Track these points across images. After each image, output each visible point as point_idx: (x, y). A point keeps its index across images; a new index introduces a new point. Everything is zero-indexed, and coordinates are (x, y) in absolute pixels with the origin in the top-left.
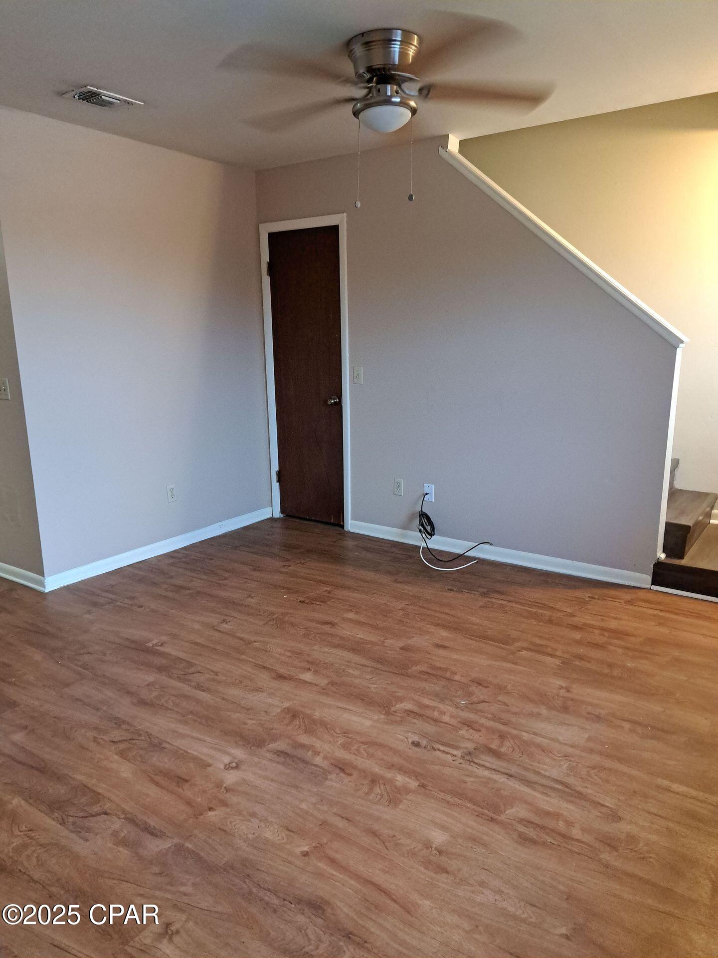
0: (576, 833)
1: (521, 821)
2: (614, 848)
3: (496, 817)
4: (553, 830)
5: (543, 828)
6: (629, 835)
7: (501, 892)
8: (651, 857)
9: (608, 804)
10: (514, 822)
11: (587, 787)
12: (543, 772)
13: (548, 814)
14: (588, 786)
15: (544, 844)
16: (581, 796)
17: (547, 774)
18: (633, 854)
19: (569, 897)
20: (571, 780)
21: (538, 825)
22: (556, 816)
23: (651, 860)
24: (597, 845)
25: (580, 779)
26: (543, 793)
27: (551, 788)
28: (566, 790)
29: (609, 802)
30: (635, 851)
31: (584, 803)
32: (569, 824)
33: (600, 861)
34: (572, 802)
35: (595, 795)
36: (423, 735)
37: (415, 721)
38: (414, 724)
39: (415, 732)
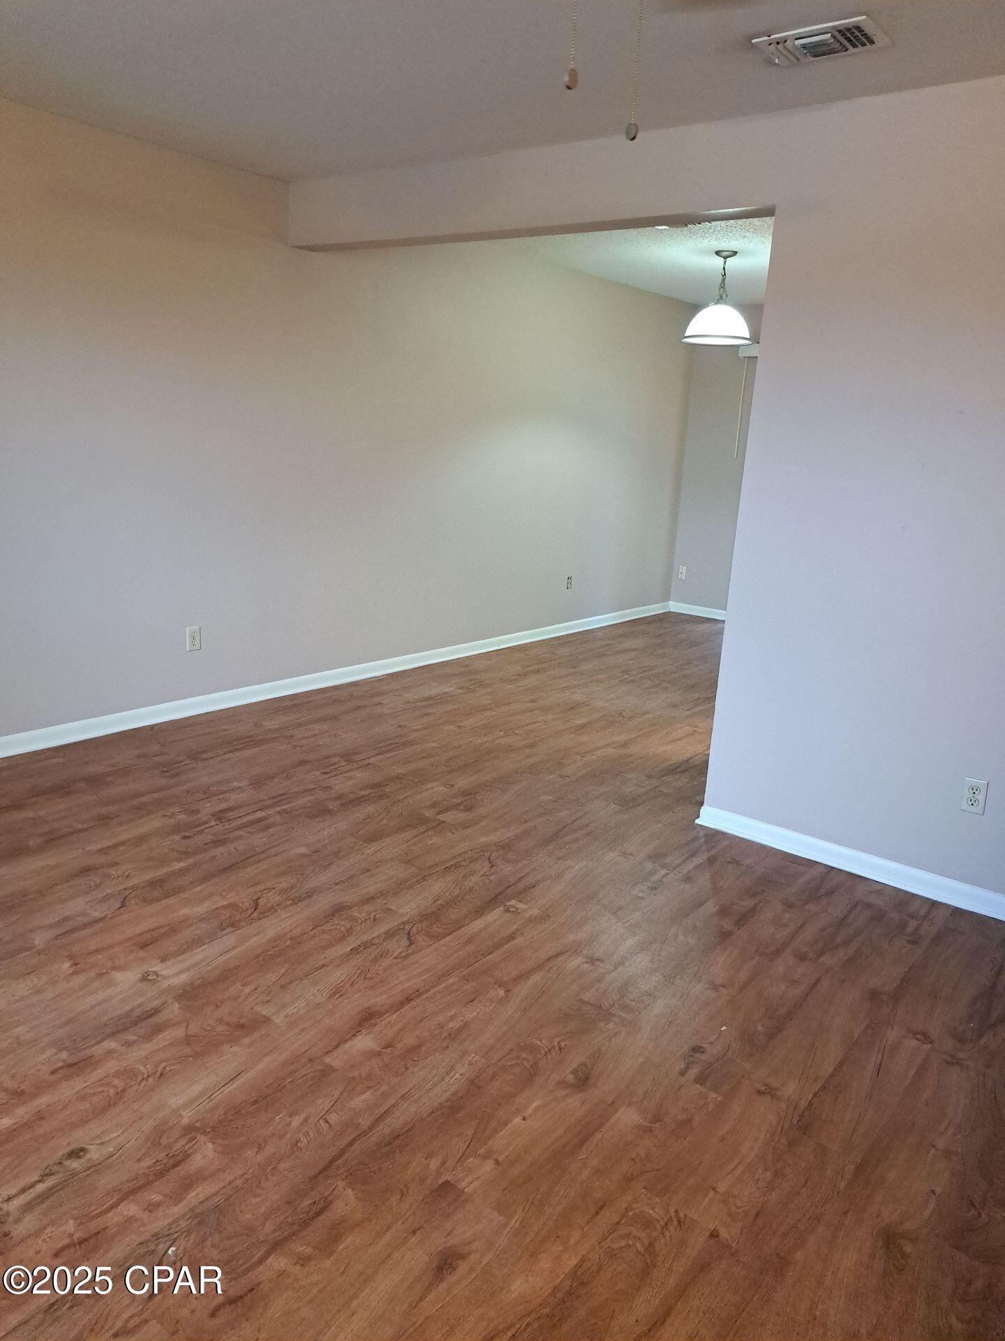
36: (96, 1168)
37: (148, 1162)
38: (139, 1160)
39: (114, 1158)
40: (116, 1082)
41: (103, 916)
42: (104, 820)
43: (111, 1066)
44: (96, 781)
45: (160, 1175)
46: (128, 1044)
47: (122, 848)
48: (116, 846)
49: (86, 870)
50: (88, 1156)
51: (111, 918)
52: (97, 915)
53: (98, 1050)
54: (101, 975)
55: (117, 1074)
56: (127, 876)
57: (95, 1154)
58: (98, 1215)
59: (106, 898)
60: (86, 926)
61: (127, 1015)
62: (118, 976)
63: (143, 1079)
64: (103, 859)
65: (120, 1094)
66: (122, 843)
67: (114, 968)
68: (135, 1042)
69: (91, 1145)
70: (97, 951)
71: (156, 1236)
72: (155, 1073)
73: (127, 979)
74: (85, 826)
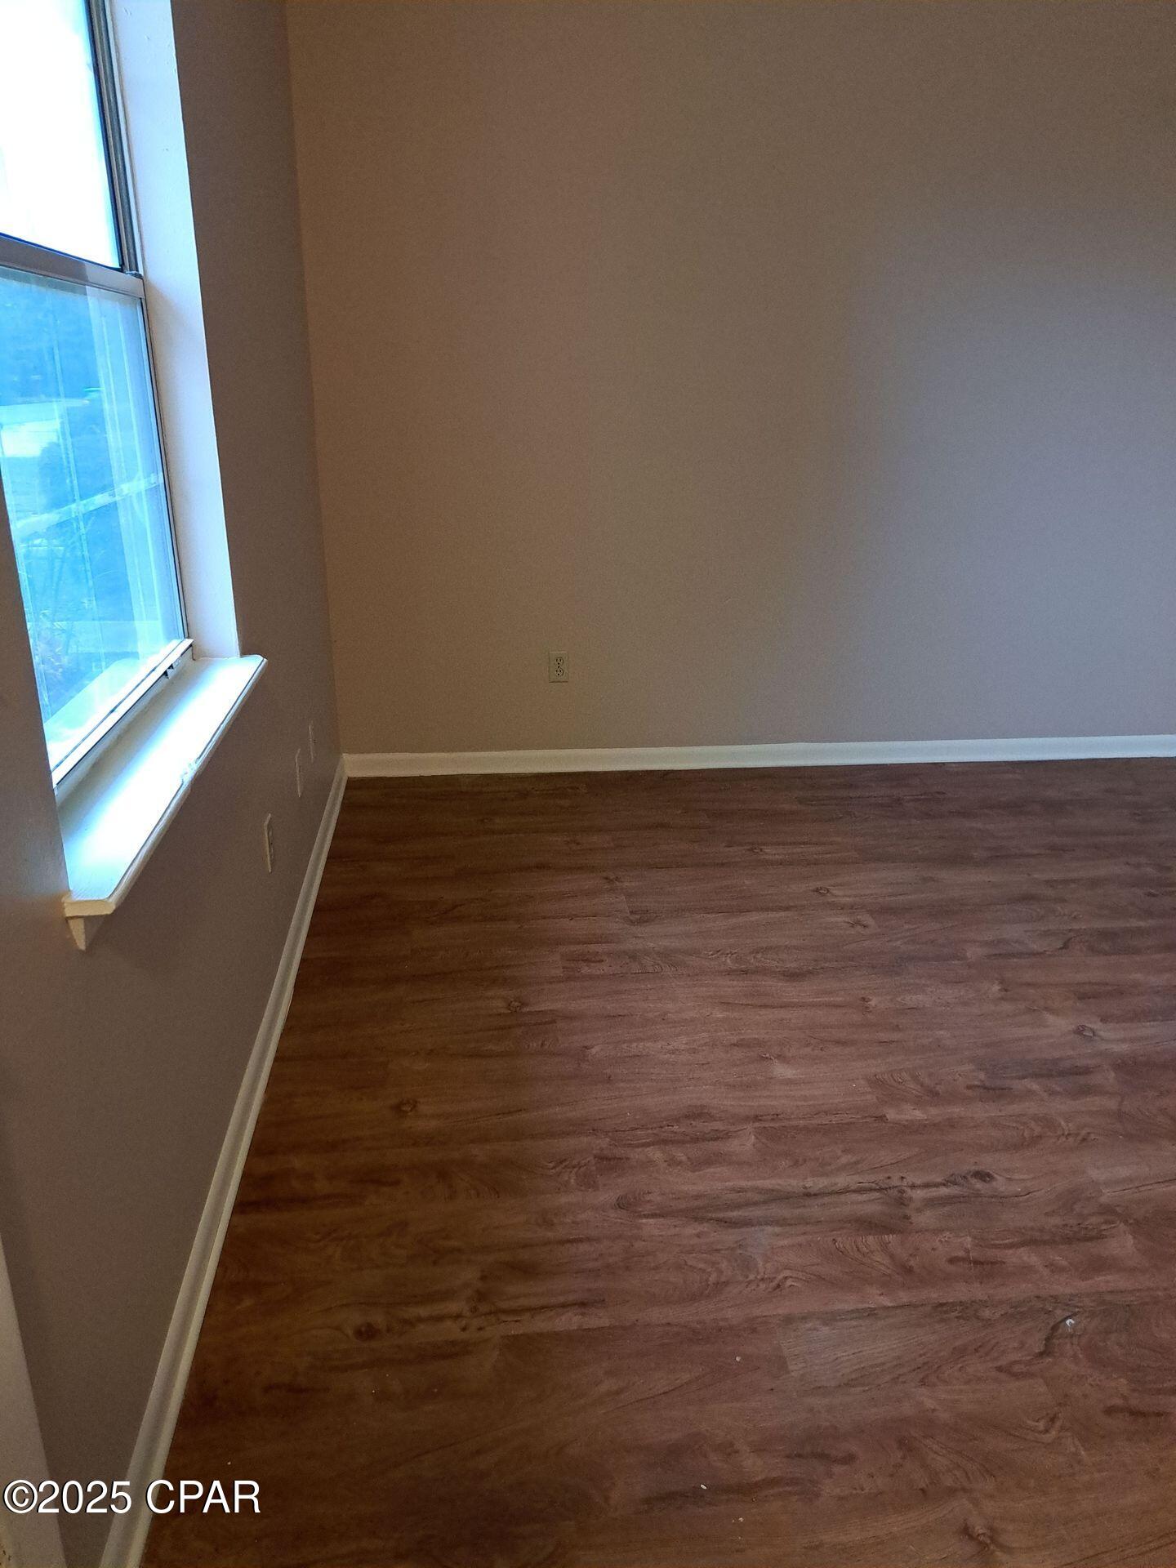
0: (656, 1154)
1: (726, 1136)
2: (601, 1158)
3: (757, 1124)
4: (683, 1142)
5: (696, 1140)
6: (594, 1186)
7: (673, 1052)
8: (554, 1168)
9: (651, 1221)
10: (732, 1128)
11: (698, 1236)
12: (777, 1229)
13: (709, 1162)
14: (696, 1241)
15: (677, 1120)
16: (694, 1215)
17: (769, 1229)
18: (575, 1162)
19: (609, 1079)
20: (730, 1237)
21: (704, 1140)
22: (697, 1165)
23: (551, 1165)
24: (620, 1152)
25: (719, 1247)
26: (741, 1190)
27: (739, 1206)
28: (721, 1215)
29: (651, 1227)
30: (574, 1167)
31: (683, 1205)
32: (672, 1162)
33: (606, 1133)
34: (697, 1197)
35: (677, 1229)
36: (1001, 1198)
37: (1056, 1221)
38: (1047, 1214)
39: (1021, 1199)
40: (1033, 1124)
41: (1042, 951)
42: (1056, 851)
43: (1031, 1107)
44: (1054, 807)
45: (1068, 1240)
46: (1052, 1093)
47: (1073, 886)
48: (1066, 882)
49: (1027, 898)
50: (994, 1183)
51: (1050, 956)
52: (1035, 947)
53: (1018, 1085)
54: (1030, 1011)
55: (1036, 1118)
56: (1075, 918)
57: (1000, 1184)
58: (996, 1246)
59: (1047, 934)
60: (1020, 955)
61: (1055, 1061)
62: (1050, 1018)
63: (1063, 1134)
64: (1050, 892)
65: (1036, 1140)
66: (1073, 881)
67: (1046, 1009)
68: (1058, 1093)
69: (1000, 1176)
70: (1029, 985)
71: (1055, 1299)
72: (1078, 1135)
73: (1059, 1025)
74: (1035, 852)
